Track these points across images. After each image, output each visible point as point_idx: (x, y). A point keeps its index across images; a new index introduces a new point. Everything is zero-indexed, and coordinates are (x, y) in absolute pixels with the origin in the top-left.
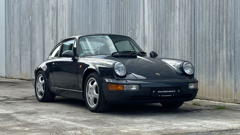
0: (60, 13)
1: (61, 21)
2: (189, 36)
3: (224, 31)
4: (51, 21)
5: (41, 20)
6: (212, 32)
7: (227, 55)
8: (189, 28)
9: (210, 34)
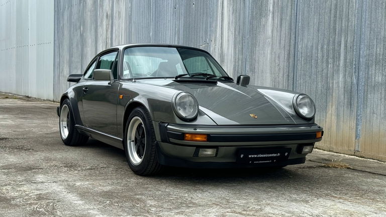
0: (116, 22)
1: (117, 32)
2: (286, 53)
3: (342, 45)
4: (105, 32)
5: (93, 30)
6: (322, 48)
7: (345, 82)
8: (286, 41)
9: (320, 50)
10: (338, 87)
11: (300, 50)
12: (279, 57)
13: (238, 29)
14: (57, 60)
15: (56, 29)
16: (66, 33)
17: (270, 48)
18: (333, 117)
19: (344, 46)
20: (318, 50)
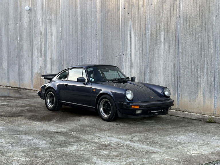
0: (49, 37)
1: (50, 44)
2: (173, 64)
3: (206, 63)
4: (40, 43)
6: (194, 63)
7: (207, 81)
8: (173, 58)
10: (204, 82)
11: (181, 63)
12: (168, 66)
13: (141, 49)
16: (4, 41)
17: (163, 61)
18: (201, 97)
20: (192, 64)
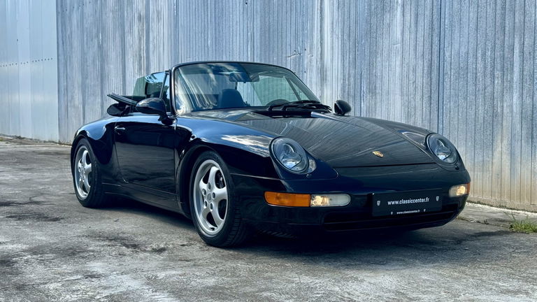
0: (153, 25)
1: (155, 41)
2: (425, 64)
3: (517, 51)
4: (137, 41)
5: (118, 39)
6: (484, 54)
7: (522, 105)
8: (426, 47)
9: (480, 58)
10: (512, 111)
11: (448, 59)
12: (415, 71)
13: (346, 31)
14: (63, 84)
15: (60, 39)
16: (76, 43)
17: (399, 58)
18: (504, 157)
19: (520, 52)
20: (477, 58)
